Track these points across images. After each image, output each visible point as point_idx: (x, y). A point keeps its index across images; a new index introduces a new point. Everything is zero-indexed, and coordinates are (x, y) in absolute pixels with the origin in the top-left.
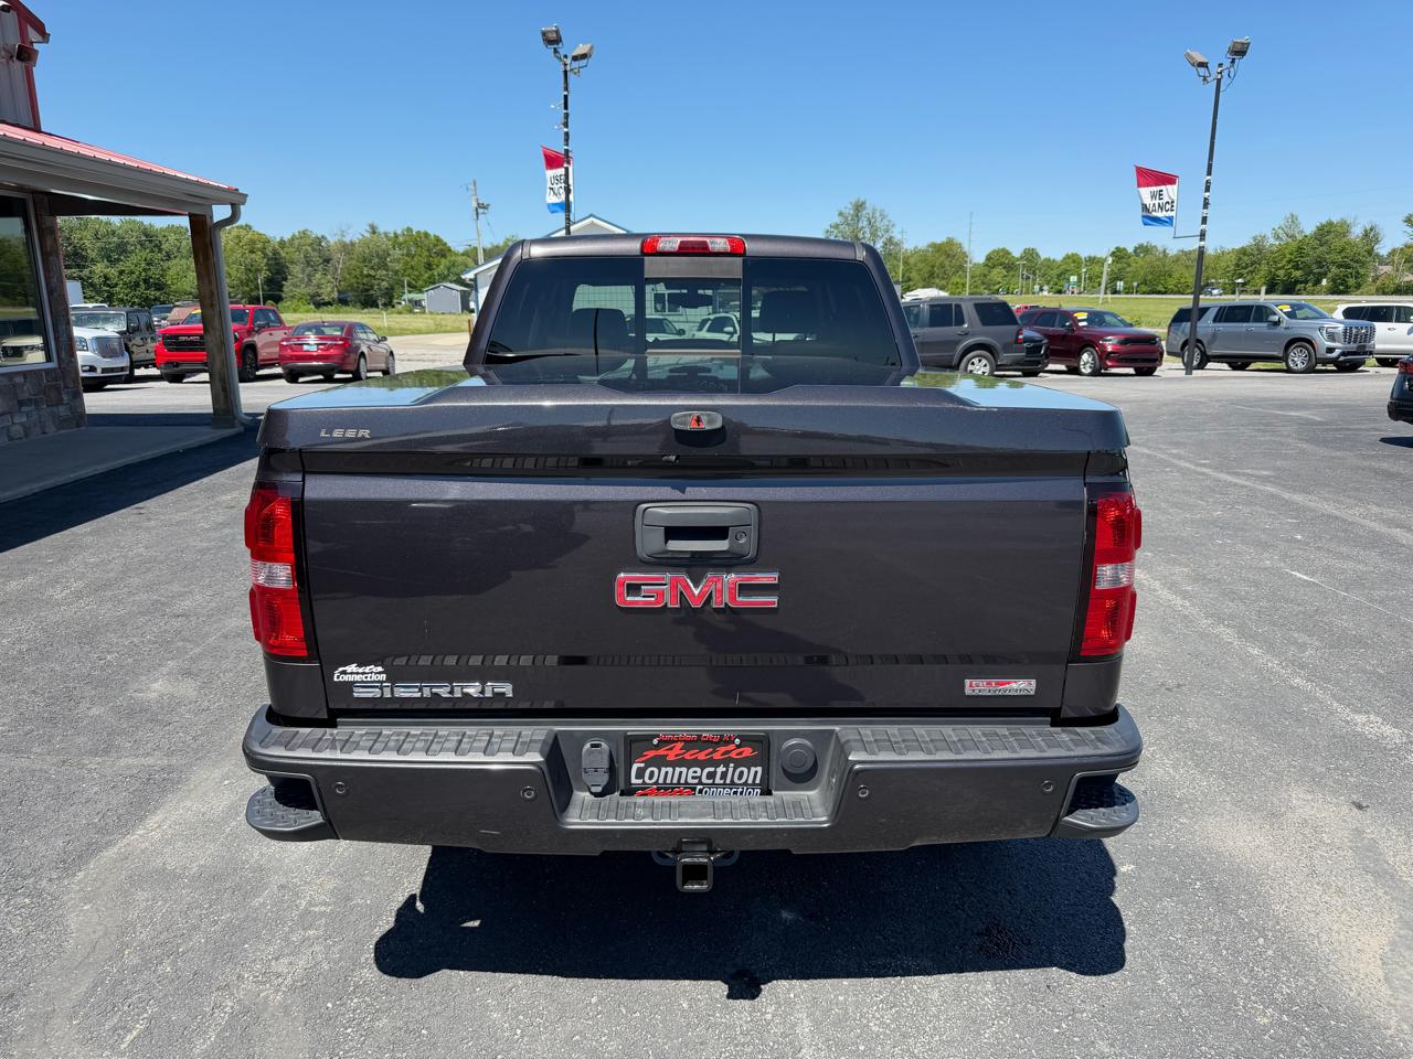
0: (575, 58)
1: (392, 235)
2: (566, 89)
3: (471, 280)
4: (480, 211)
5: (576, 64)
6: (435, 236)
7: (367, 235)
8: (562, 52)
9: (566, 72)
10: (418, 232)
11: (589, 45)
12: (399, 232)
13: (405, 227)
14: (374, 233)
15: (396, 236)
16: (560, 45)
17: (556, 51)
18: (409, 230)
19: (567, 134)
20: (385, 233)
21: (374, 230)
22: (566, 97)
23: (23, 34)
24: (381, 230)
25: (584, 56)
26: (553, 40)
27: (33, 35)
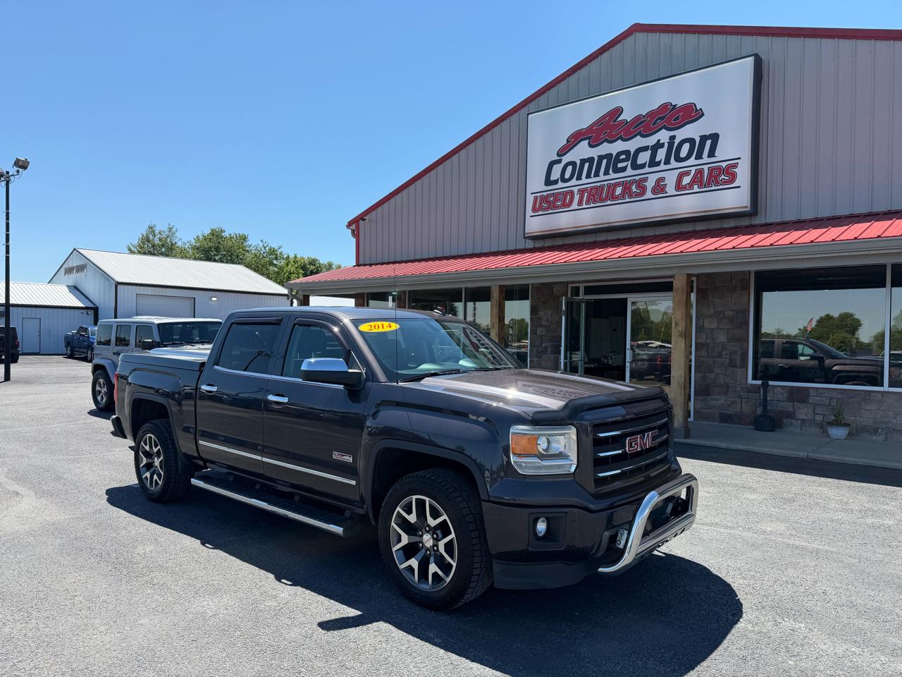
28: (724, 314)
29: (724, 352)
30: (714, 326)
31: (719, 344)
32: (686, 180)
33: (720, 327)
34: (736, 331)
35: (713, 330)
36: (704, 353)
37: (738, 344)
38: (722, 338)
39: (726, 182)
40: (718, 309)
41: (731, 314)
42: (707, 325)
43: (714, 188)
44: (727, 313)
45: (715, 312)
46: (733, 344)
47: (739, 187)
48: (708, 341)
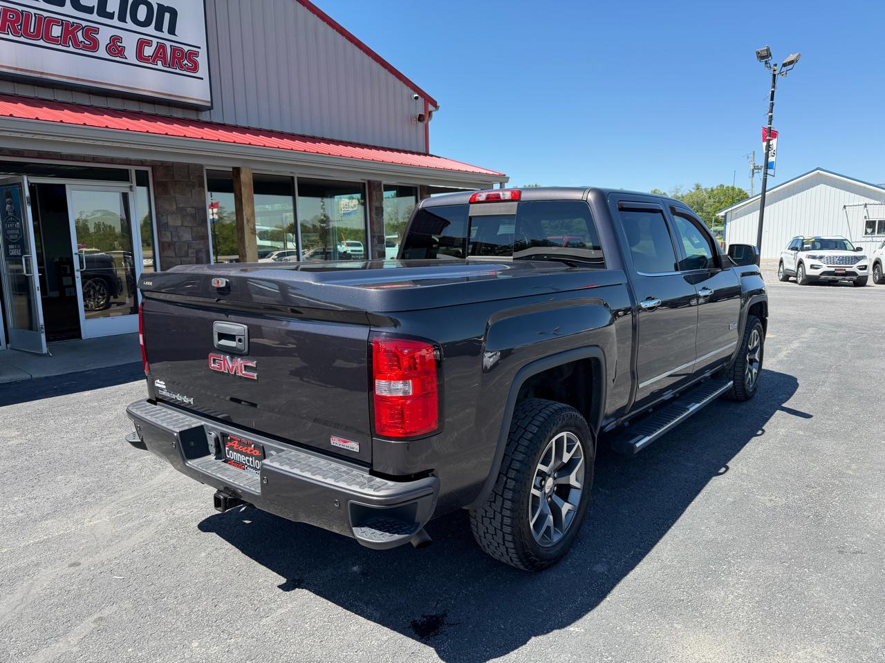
0: (784, 65)
1: (710, 190)
2: (774, 87)
3: (722, 217)
4: (755, 171)
5: (784, 69)
6: (739, 189)
7: (694, 191)
8: (772, 63)
9: (774, 76)
10: (728, 187)
11: (797, 55)
12: (715, 188)
13: (719, 184)
14: (698, 189)
15: (712, 190)
16: (770, 58)
17: (766, 63)
18: (722, 186)
19: (771, 117)
20: (706, 190)
21: (698, 187)
22: (773, 92)
23: (426, 108)
24: (703, 187)
25: (791, 62)
26: (764, 57)
27: (431, 108)
28: (186, 210)
29: (190, 251)
30: (179, 223)
31: (184, 242)
32: (148, 51)
33: (185, 224)
34: (199, 228)
35: (177, 228)
36: (170, 253)
37: (202, 241)
38: (187, 236)
39: (187, 68)
40: (181, 205)
41: (193, 211)
42: (171, 223)
43: (178, 71)
44: (189, 210)
45: (177, 208)
46: (198, 242)
47: (202, 79)
48: (174, 240)
